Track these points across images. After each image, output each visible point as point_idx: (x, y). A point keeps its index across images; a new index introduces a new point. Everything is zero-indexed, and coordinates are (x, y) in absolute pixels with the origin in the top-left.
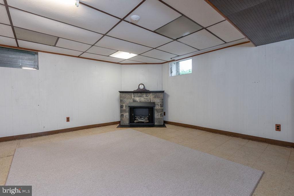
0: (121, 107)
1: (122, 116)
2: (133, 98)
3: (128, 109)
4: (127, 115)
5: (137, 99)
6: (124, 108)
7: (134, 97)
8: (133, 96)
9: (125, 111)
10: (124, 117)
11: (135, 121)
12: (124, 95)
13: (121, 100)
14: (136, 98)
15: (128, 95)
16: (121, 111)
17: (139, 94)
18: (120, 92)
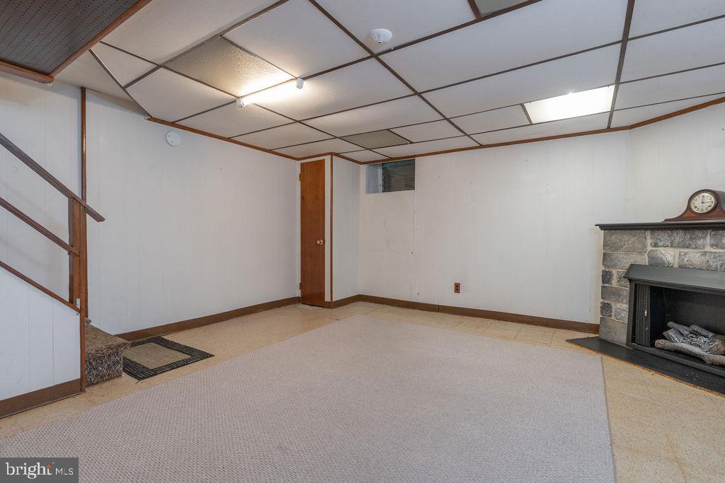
0: (606, 277)
1: (605, 308)
2: (650, 248)
3: (626, 289)
4: (622, 308)
5: (669, 255)
6: (614, 283)
7: (656, 245)
8: (649, 241)
9: (616, 294)
10: (613, 314)
11: (657, 341)
12: (616, 237)
13: (604, 254)
14: (661, 249)
15: (628, 239)
16: (605, 292)
17: (679, 236)
18: (603, 227)
